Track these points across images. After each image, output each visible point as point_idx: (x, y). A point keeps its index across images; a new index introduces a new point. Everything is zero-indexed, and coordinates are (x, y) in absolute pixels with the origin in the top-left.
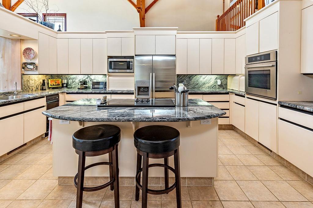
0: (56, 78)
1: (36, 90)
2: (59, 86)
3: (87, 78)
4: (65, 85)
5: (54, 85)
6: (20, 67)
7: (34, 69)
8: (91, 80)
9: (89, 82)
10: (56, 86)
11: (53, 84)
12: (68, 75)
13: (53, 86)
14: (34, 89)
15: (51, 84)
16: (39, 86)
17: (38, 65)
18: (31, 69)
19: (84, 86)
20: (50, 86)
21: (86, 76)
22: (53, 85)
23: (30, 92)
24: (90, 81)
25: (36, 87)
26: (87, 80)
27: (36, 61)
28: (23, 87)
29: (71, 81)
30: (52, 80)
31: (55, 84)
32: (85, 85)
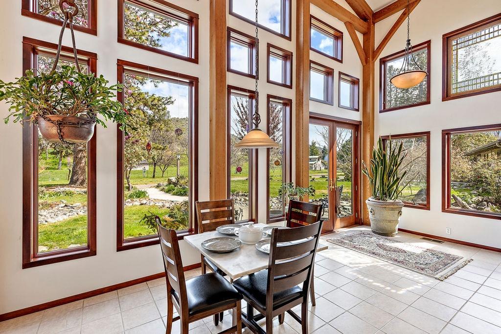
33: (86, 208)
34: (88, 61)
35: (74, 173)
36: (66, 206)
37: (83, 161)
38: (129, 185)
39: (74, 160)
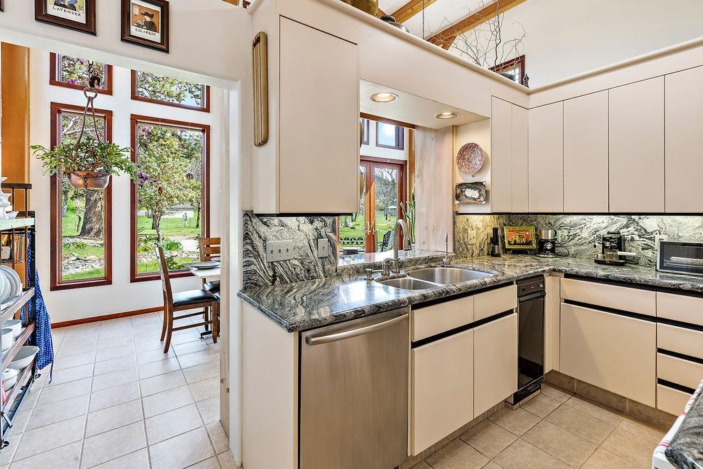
0: (520, 222)
1: (479, 255)
2: (528, 247)
3: (627, 226)
4: (549, 246)
5: (518, 244)
6: (451, 197)
7: (482, 199)
8: (644, 233)
9: (632, 240)
10: (522, 247)
11: (515, 241)
12: (554, 217)
13: (516, 247)
14: (476, 252)
15: (510, 240)
16: (484, 244)
17: (490, 189)
18: (474, 199)
19: (619, 253)
20: (507, 246)
21: (623, 220)
22: (515, 244)
23: (468, 258)
24: (636, 238)
25: (480, 247)
26: (624, 232)
27: (486, 178)
28: (457, 243)
29: (566, 233)
30: (511, 228)
31: (518, 241)
32: (620, 250)
33: (103, 262)
34: (105, 117)
35: (87, 220)
36: (78, 259)
37: (99, 205)
38: (159, 235)
39: (87, 202)
